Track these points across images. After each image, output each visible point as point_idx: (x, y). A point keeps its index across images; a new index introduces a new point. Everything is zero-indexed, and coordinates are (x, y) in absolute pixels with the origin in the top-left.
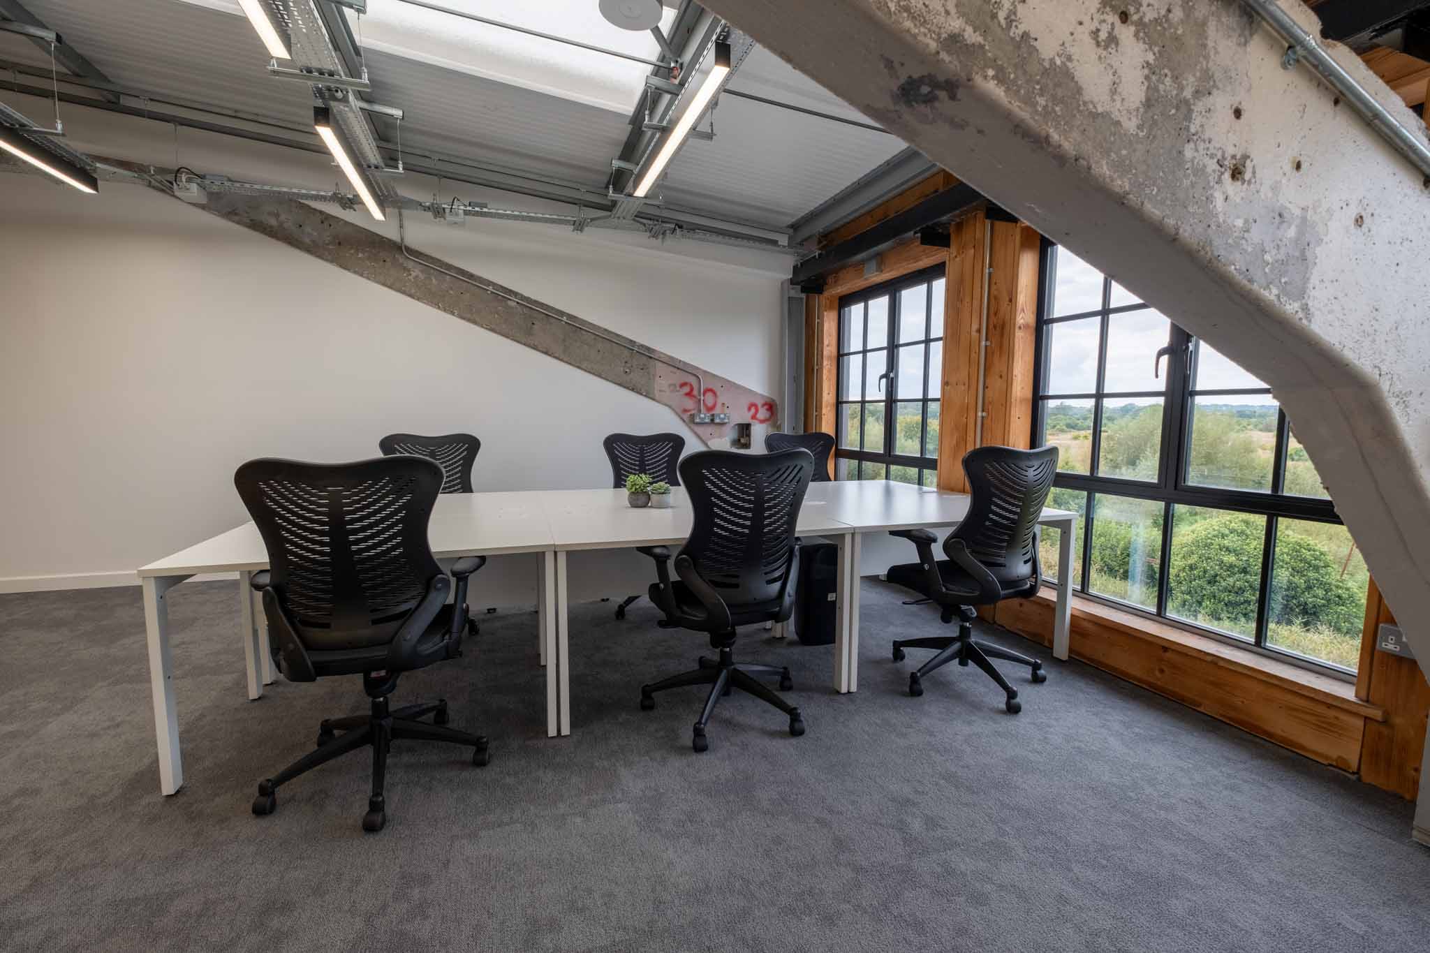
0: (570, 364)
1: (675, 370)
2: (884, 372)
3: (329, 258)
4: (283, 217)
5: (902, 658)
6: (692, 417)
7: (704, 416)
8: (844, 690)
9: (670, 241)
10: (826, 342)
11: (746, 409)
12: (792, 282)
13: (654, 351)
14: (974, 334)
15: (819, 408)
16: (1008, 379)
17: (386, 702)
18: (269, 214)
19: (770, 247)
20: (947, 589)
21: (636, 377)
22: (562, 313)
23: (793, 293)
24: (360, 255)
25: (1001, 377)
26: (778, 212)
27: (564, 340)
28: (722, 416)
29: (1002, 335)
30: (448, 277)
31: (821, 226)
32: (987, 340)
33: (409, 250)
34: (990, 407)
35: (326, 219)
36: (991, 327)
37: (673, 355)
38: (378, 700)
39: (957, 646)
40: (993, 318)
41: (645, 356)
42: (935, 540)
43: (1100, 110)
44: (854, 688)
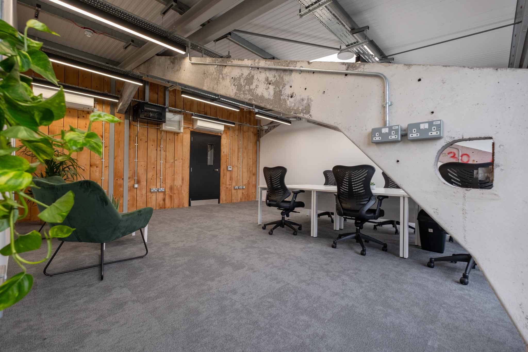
43: (267, 98)
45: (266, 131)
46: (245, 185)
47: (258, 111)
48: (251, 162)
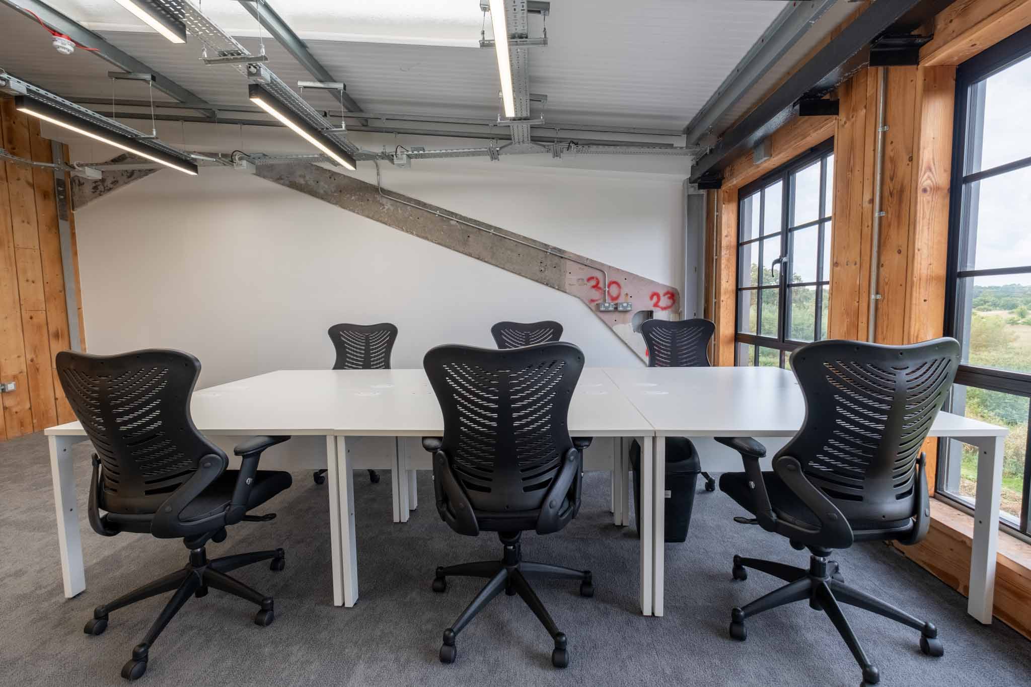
0: (497, 266)
1: (584, 267)
2: (777, 257)
3: (335, 202)
4: (307, 178)
5: (744, 578)
6: (598, 306)
7: (609, 305)
8: (647, 611)
9: (567, 157)
10: (724, 233)
11: (648, 298)
12: (691, 181)
13: (564, 252)
14: (866, 205)
15: (718, 294)
16: (908, 254)
17: (204, 552)
18: (300, 176)
19: (669, 150)
20: (779, 516)
21: (549, 274)
22: (490, 227)
23: (692, 191)
24: (353, 198)
25: (899, 252)
26: (670, 118)
27: (492, 248)
28: (625, 305)
29: (900, 202)
30: (409, 207)
31: (709, 123)
32: (881, 210)
33: (383, 190)
34: (886, 290)
35: (332, 175)
36: (886, 194)
37: (582, 254)
38: (196, 551)
39: (805, 583)
40: (889, 185)
41: (559, 255)
42: (762, 454)
44: (660, 612)
45: (95, 188)
46: (15, 378)
47: (29, 90)
48: (35, 294)
